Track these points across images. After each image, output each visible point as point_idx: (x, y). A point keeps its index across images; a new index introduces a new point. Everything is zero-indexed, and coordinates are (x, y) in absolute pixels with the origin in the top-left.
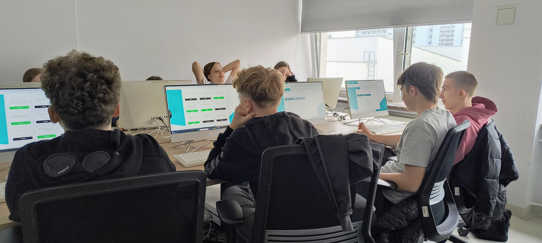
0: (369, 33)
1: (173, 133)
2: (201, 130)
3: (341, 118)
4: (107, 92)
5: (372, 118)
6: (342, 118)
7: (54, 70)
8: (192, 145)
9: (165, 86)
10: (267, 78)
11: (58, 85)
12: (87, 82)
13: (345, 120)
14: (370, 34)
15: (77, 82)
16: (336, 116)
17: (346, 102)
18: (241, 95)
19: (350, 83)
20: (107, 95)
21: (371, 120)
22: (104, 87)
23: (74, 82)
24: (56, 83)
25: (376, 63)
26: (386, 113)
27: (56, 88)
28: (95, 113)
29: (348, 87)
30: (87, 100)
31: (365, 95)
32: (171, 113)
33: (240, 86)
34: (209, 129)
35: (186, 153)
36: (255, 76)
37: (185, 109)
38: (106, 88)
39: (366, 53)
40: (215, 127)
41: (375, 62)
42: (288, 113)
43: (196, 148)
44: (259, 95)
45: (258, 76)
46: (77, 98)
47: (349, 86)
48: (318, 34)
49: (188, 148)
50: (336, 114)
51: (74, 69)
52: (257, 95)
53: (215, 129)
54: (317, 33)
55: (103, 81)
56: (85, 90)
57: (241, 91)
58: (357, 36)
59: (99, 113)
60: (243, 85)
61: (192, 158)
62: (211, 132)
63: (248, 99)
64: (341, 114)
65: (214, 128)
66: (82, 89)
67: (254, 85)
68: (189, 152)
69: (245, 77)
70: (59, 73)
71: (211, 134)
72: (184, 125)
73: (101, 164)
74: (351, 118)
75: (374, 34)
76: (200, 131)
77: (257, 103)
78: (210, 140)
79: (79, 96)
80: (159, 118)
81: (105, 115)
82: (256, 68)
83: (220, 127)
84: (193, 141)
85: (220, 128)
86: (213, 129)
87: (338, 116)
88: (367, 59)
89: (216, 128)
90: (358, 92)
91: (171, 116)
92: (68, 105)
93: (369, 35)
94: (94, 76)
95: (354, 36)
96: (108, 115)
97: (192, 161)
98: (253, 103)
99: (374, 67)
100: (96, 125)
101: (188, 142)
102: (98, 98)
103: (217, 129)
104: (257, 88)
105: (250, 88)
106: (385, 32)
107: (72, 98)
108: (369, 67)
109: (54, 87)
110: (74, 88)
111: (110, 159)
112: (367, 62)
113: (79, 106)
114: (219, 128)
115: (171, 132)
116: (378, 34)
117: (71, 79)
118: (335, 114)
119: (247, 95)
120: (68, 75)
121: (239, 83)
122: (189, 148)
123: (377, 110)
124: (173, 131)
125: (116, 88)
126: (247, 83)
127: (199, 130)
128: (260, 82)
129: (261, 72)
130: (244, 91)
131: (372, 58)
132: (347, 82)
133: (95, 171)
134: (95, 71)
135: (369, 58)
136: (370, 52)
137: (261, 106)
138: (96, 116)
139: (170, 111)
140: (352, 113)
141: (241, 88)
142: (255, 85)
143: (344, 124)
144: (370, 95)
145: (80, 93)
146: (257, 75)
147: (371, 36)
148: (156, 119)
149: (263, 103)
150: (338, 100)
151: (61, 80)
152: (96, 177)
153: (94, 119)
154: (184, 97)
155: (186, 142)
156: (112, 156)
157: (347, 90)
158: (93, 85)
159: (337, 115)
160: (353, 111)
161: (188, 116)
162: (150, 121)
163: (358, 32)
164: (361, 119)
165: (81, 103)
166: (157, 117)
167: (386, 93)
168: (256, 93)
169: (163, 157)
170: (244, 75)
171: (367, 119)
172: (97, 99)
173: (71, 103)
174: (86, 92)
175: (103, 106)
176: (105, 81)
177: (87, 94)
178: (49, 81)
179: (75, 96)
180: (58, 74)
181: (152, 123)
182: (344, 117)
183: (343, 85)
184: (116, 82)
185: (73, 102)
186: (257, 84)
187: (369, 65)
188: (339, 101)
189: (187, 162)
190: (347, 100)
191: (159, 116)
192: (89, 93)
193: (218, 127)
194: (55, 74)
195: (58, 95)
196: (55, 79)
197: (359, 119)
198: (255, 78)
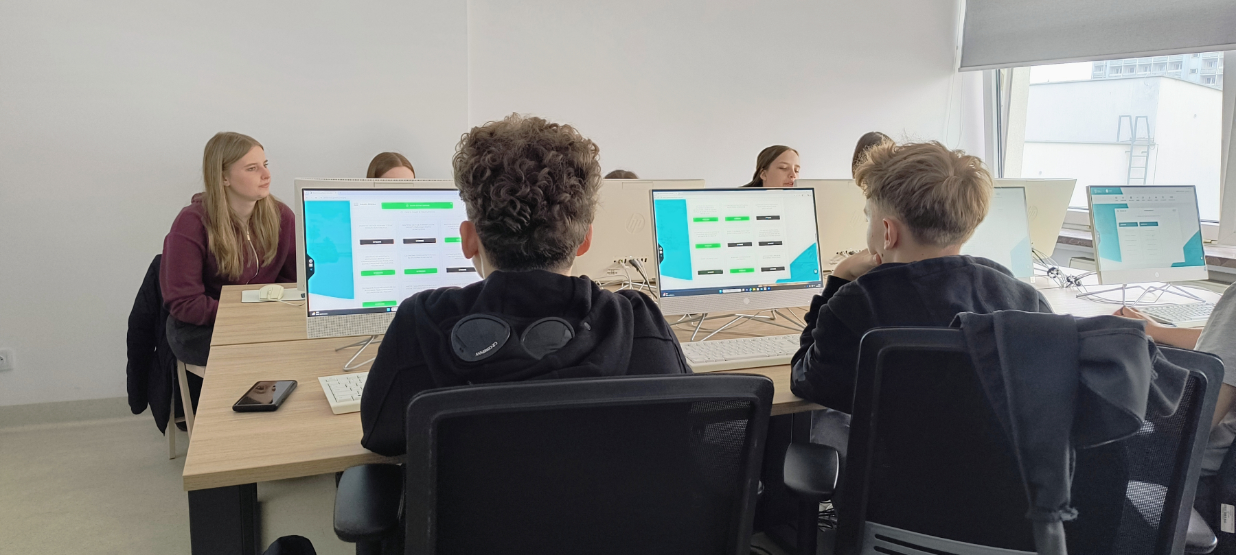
0: (1132, 70)
1: (664, 295)
2: (724, 291)
3: (1069, 281)
4: (578, 191)
5: (1158, 285)
6: (1072, 280)
7: (482, 144)
8: (703, 324)
9: (653, 191)
10: (951, 173)
11: (488, 173)
12: (545, 166)
13: (1079, 285)
14: (1134, 73)
15: (525, 167)
16: (1053, 275)
17: (1088, 244)
18: (875, 207)
19: (1099, 192)
20: (576, 199)
21: (1156, 289)
22: (574, 181)
23: (520, 166)
24: (485, 168)
25: (1151, 148)
26: (1202, 272)
27: (484, 178)
28: (550, 235)
29: (1094, 202)
30: (540, 203)
31: (1142, 224)
32: (662, 250)
33: (879, 185)
34: (743, 290)
35: (691, 341)
36: (922, 166)
37: (694, 239)
38: (577, 183)
39: (1125, 121)
40: (756, 286)
41: (1150, 143)
42: (976, 258)
43: (712, 332)
44: (926, 211)
45: (932, 166)
46: (523, 200)
47: (1098, 199)
48: (1004, 72)
49: (694, 331)
50: (1055, 272)
51: (522, 142)
52: (922, 211)
53: (756, 291)
54: (1001, 70)
55: (571, 170)
56: (538, 184)
57: (878, 196)
58: (1096, 79)
59: (558, 235)
60: (887, 182)
61: (708, 354)
62: (747, 299)
63: (893, 218)
64: (1066, 271)
65: (754, 289)
66: (534, 181)
67: (916, 188)
68: (698, 339)
69: (893, 165)
70: (493, 148)
71: (746, 301)
72: (689, 277)
73: (554, 347)
74: (1101, 283)
75: (1146, 71)
76: (722, 293)
77: (914, 231)
78: (745, 317)
79: (528, 194)
80: (630, 261)
81: (569, 242)
82: (925, 148)
83: (767, 287)
84: (706, 314)
85: (767, 290)
86: (752, 291)
87: (1059, 276)
88: (1126, 135)
89: (758, 289)
90: (1121, 216)
91: (662, 259)
92: (504, 213)
93: (1132, 74)
94: (557, 156)
95: (1089, 78)
96: (573, 244)
97: (707, 359)
98: (905, 230)
99: (1147, 157)
100: (548, 264)
101: (694, 317)
102: (560, 203)
103: (760, 290)
104: (922, 196)
105: (906, 193)
106: (1178, 65)
107: (512, 198)
108: (1131, 156)
109: (482, 176)
110: (518, 180)
111: (574, 336)
112: (1127, 143)
113: (526, 217)
114: (765, 289)
115: (661, 293)
116: (1159, 73)
117: (513, 161)
118: (1050, 271)
119: (892, 209)
120: (509, 152)
121: (874, 178)
122: (698, 331)
123: (1175, 265)
124: (666, 291)
125: (593, 187)
126: (899, 181)
127: (720, 291)
128: (932, 183)
129: (938, 157)
130: (886, 199)
131: (1141, 133)
132: (1092, 190)
133: (545, 357)
134: (561, 149)
135: (1134, 132)
136: (1137, 117)
137: (922, 239)
138: (552, 242)
139: (660, 246)
140: (1102, 269)
141: (879, 190)
142: (920, 188)
143: (1077, 297)
144: (1156, 224)
145: (529, 190)
146: (927, 165)
147: (1136, 76)
148: (623, 264)
149: (929, 233)
150: (1060, 237)
151: (495, 163)
152: (545, 369)
153: (548, 247)
154: (691, 214)
155: (687, 319)
156: (578, 329)
157: (1090, 214)
158: (555, 175)
159: (1057, 274)
160: (1105, 263)
161: (699, 260)
162: (610, 267)
163: (1099, 68)
164: (1128, 286)
165: (529, 211)
166: (626, 260)
167: (1202, 223)
168: (917, 207)
169: (671, 343)
170: (892, 161)
171: (1146, 285)
172: (558, 206)
173: (511, 210)
174: (540, 187)
175: (568, 222)
176: (576, 171)
177: (542, 192)
178: (472, 164)
179: (518, 194)
180: (489, 152)
181: (615, 271)
182: (1076, 280)
183: (1079, 200)
184: (595, 175)
185: (515, 208)
186: (925, 185)
187: (1131, 152)
188: (1061, 240)
189: (698, 360)
190: (1091, 239)
191: (631, 258)
192: (546, 189)
193: (763, 287)
194: (484, 151)
195: (488, 193)
196: (484, 160)
197: (1121, 286)
198: (921, 170)
